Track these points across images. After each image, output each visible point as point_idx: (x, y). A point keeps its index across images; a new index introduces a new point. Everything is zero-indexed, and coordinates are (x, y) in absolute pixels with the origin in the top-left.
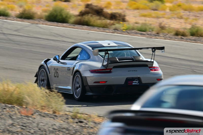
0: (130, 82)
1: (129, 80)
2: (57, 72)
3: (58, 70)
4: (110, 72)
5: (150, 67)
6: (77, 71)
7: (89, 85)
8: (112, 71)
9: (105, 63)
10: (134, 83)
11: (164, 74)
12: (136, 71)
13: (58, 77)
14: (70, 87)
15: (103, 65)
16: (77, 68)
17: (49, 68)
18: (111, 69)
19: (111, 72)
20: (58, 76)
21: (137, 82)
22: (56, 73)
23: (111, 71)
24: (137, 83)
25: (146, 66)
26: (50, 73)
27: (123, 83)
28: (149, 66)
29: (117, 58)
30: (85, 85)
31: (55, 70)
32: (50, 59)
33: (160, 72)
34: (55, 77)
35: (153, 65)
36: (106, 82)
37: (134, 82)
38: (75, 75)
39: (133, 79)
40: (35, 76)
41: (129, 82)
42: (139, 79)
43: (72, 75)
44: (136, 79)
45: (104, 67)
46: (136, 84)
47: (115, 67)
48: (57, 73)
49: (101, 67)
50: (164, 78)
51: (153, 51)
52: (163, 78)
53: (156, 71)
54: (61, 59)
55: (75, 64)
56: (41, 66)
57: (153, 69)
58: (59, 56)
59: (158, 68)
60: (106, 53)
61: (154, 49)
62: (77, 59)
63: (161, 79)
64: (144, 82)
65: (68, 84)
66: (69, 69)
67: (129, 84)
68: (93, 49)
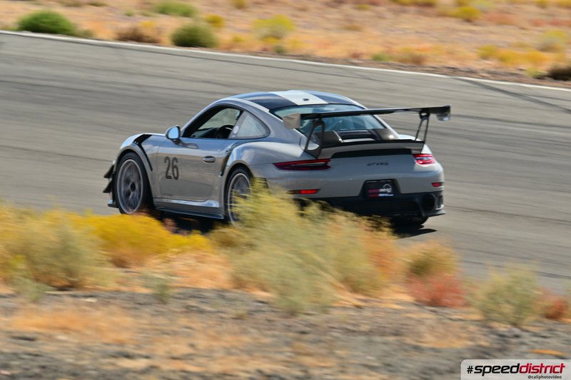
0: (373, 191)
1: (367, 185)
2: (175, 167)
3: (177, 162)
4: (325, 167)
5: (416, 155)
6: (239, 166)
8: (329, 164)
9: (313, 147)
10: (382, 193)
11: (445, 172)
12: (387, 164)
13: (176, 178)
14: (215, 204)
15: (306, 151)
16: (235, 160)
17: (149, 157)
18: (327, 160)
19: (329, 167)
20: (176, 176)
21: (389, 190)
22: (171, 168)
23: (326, 164)
24: (390, 193)
25: (408, 152)
26: (152, 169)
27: (356, 192)
28: (414, 152)
29: (336, 133)
31: (167, 161)
32: (151, 135)
33: (436, 166)
34: (168, 177)
35: (421, 150)
36: (316, 191)
37: (382, 190)
38: (233, 174)
39: (380, 183)
40: (107, 176)
41: (370, 191)
42: (393, 183)
43: (222, 175)
44: (387, 183)
45: (311, 155)
46: (386, 195)
47: (337, 155)
48: (175, 169)
49: (302, 155)
50: (445, 180)
51: (421, 117)
52: (442, 179)
53: (427, 166)
54: (184, 136)
55: (229, 147)
56: (126, 153)
57: (421, 160)
58: (179, 128)
59: (430, 158)
60: (316, 121)
61: (425, 112)
62: (232, 136)
63: (440, 184)
64: (404, 190)
65: (207, 194)
66: (210, 160)
67: (371, 196)
68: (272, 111)
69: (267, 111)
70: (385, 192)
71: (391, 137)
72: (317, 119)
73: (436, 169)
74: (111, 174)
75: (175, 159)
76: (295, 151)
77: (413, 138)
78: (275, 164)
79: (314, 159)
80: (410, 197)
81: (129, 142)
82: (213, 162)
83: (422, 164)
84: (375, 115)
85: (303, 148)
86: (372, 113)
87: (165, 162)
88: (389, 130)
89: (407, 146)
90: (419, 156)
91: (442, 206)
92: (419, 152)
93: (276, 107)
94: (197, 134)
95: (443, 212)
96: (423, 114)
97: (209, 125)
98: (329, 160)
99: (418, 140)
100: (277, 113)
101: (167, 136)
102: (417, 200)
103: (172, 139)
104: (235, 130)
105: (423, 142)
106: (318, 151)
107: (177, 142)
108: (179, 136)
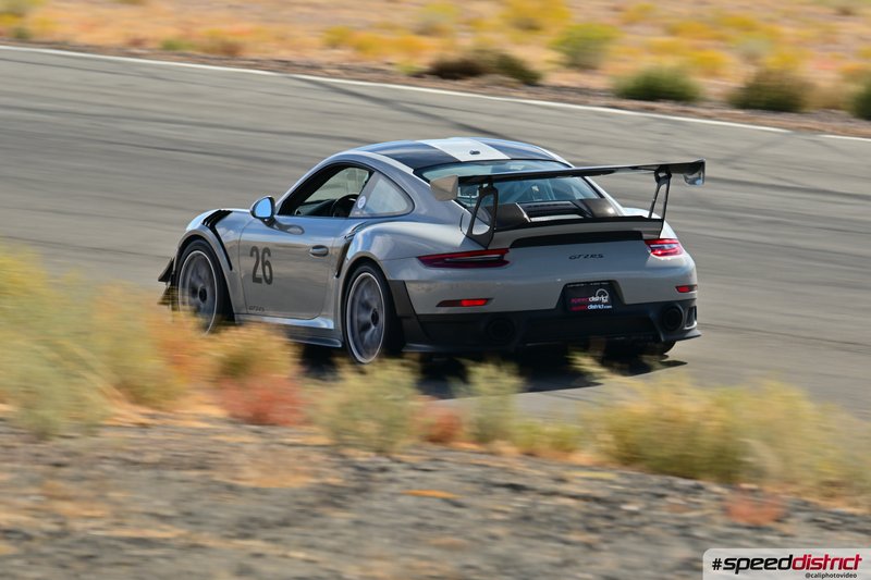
0: (580, 301)
1: (569, 291)
2: (268, 263)
3: (269, 255)
4: (501, 263)
5: (649, 242)
6: (364, 261)
7: (418, 316)
8: (506, 258)
9: (481, 229)
10: (594, 303)
11: (697, 267)
12: (601, 256)
13: (269, 281)
14: (328, 324)
15: (470, 237)
16: (359, 250)
17: (227, 246)
18: (504, 251)
19: (507, 262)
20: (268, 277)
21: (605, 299)
22: (260, 265)
23: (503, 257)
25: (637, 236)
26: (230, 268)
27: (551, 302)
28: (645, 236)
29: (519, 206)
30: (399, 312)
31: (255, 253)
32: (229, 212)
33: (684, 259)
34: (257, 280)
35: (659, 233)
36: (486, 301)
37: (593, 299)
38: (355, 274)
39: (590, 288)
40: (163, 279)
41: (574, 301)
42: (611, 287)
43: (338, 277)
44: (601, 287)
45: (479, 243)
46: (600, 307)
47: (518, 243)
48: (267, 267)
49: (463, 243)
50: (699, 280)
51: (658, 180)
52: (695, 280)
53: (669, 258)
54: (281, 213)
55: (349, 231)
56: (192, 240)
57: (659, 249)
58: (271, 200)
59: (674, 246)
60: (485, 188)
61: (664, 172)
62: (355, 213)
63: (691, 288)
64: (629, 298)
65: (317, 308)
66: (321, 252)
67: (575, 309)
68: (418, 172)
69: (410, 171)
70: (599, 301)
71: (611, 211)
72: (485, 185)
73: (685, 264)
74: (169, 276)
75: (267, 251)
76: (452, 237)
77: (646, 214)
78: (419, 258)
79: (482, 249)
80: (640, 310)
81: (195, 224)
82: (325, 255)
83: (662, 255)
84: (587, 178)
85: (466, 231)
86: (581, 174)
87: (252, 255)
88: (607, 202)
89: (636, 227)
90: (655, 243)
91: (695, 323)
92: (655, 236)
93: (424, 165)
94: (304, 209)
95: (697, 332)
96: (661, 175)
97: (323, 194)
98: (506, 251)
99: (654, 216)
100: (426, 175)
101: (253, 214)
102: (652, 315)
103: (262, 219)
104: (361, 202)
105: (662, 221)
106: (489, 236)
107: (270, 222)
108: (273, 213)
